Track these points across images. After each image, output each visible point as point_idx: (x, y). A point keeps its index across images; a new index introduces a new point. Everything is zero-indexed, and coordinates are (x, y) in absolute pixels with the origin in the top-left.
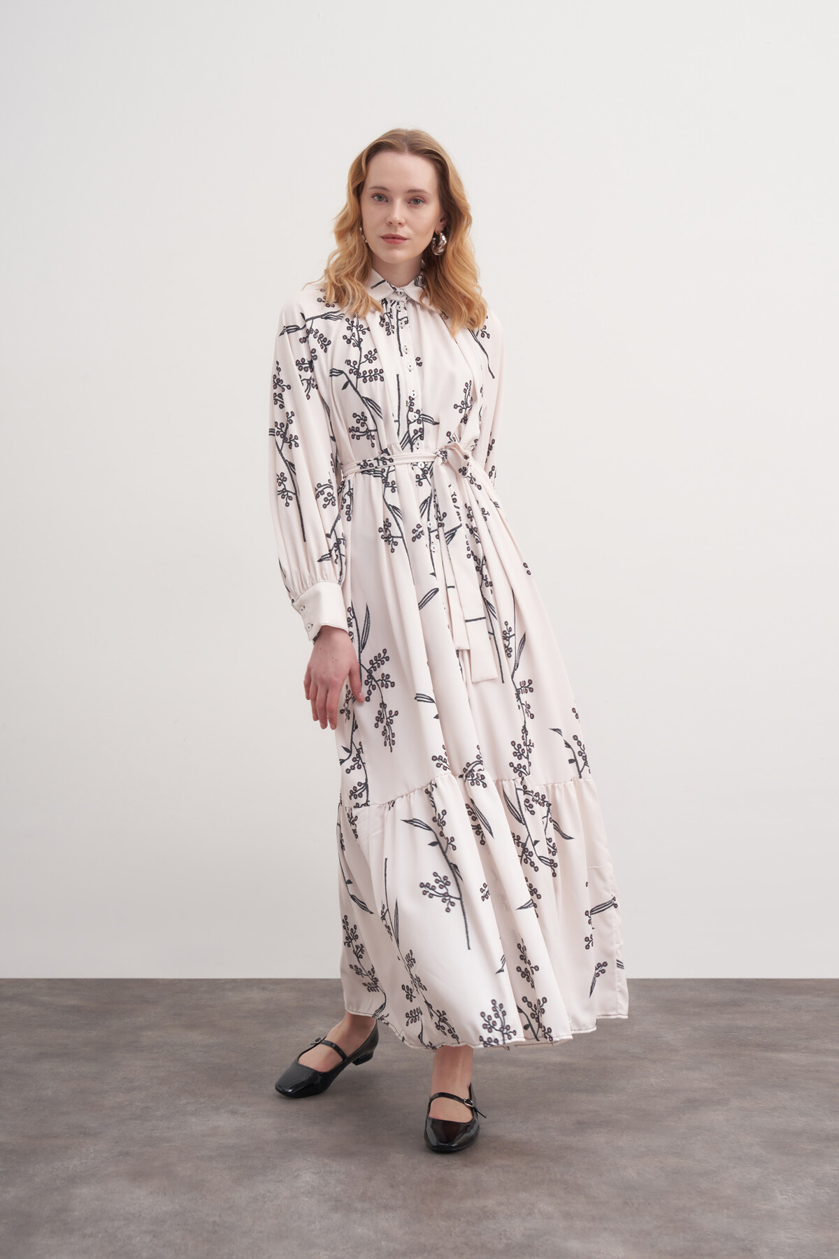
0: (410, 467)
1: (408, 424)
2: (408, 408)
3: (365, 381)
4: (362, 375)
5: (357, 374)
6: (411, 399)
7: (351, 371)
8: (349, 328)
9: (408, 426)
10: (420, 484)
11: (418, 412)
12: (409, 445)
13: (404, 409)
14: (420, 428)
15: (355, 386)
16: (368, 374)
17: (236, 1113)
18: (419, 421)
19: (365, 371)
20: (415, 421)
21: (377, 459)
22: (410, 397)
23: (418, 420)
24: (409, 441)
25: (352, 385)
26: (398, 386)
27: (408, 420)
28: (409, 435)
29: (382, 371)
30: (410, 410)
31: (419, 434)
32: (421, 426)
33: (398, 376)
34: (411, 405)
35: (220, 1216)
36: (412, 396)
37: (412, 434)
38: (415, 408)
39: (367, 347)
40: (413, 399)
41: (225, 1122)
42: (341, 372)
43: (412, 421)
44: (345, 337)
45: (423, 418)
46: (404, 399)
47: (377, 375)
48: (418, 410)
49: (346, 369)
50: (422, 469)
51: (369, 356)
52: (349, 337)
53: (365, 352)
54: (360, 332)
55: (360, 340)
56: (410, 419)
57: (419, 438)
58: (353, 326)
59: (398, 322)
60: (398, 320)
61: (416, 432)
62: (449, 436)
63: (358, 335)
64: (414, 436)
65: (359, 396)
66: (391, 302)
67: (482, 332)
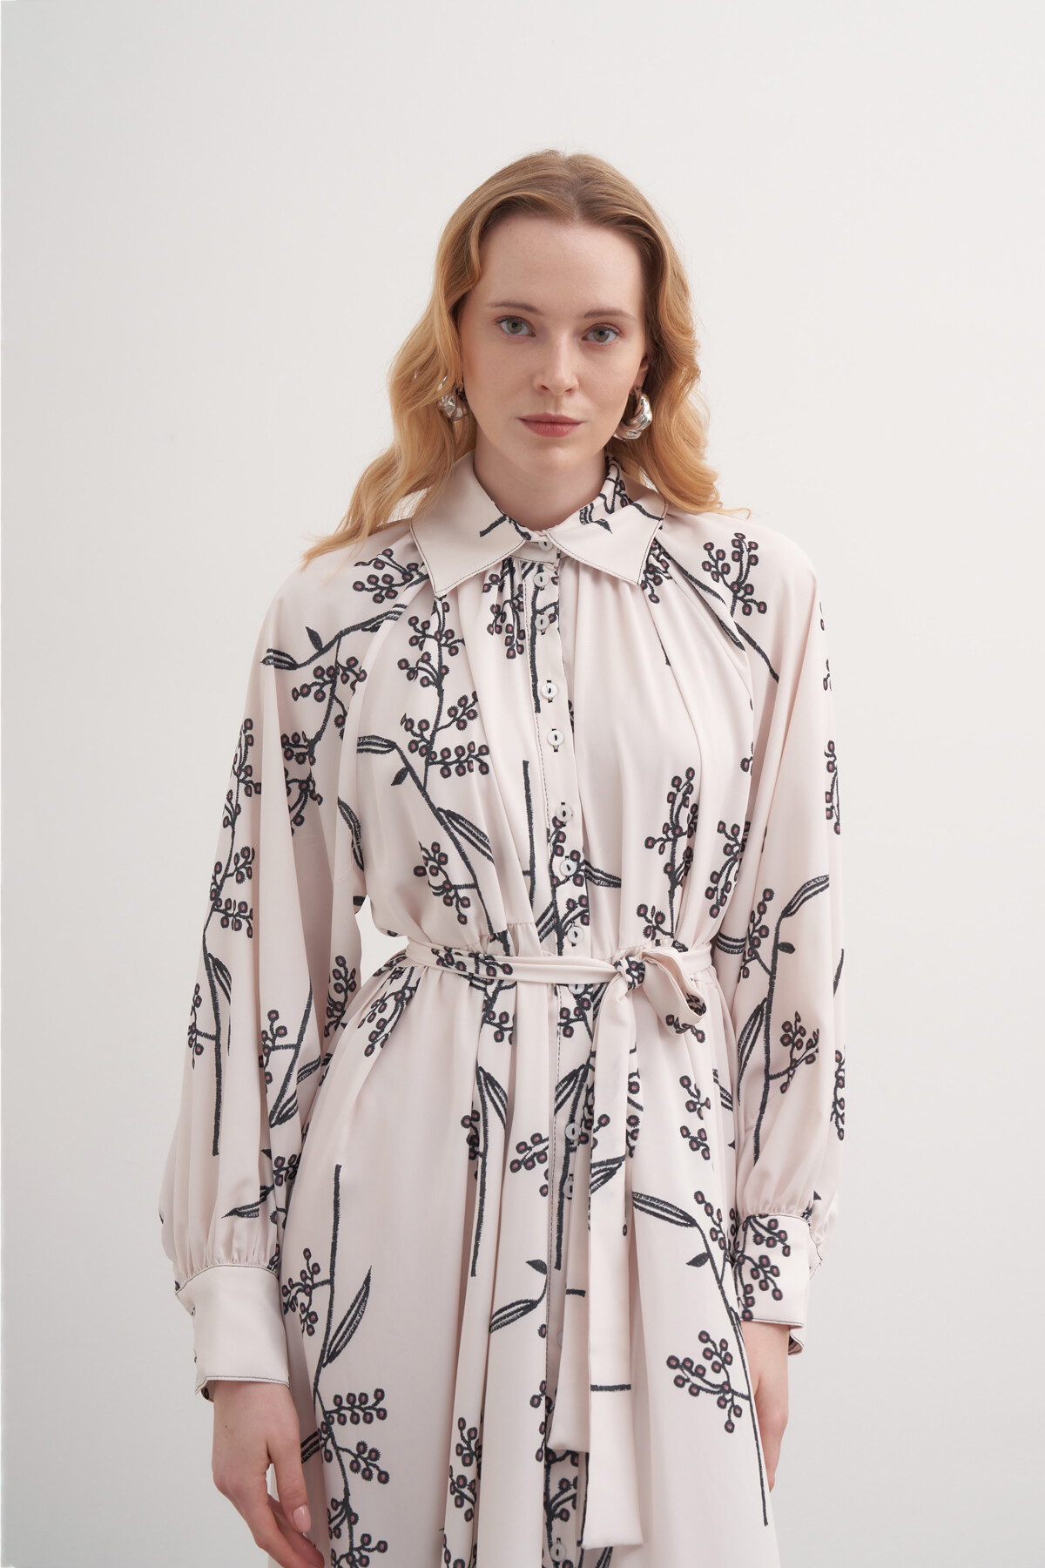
1: (554, 887)
2: (550, 848)
4: (439, 758)
5: (429, 753)
6: (558, 824)
7: (413, 747)
8: (414, 641)
9: (554, 892)
10: (569, 1032)
11: (574, 855)
12: (554, 935)
13: (543, 851)
14: (582, 897)
15: (422, 781)
16: (454, 757)
18: (577, 879)
19: (447, 750)
20: (568, 879)
23: (576, 875)
24: (554, 926)
25: (415, 778)
26: (528, 789)
27: (553, 877)
28: (556, 912)
29: (485, 750)
30: (557, 851)
31: (579, 909)
32: (582, 891)
33: (526, 764)
34: (557, 840)
36: (561, 818)
37: (562, 909)
38: (568, 847)
39: (454, 689)
40: (563, 825)
42: (392, 746)
43: (562, 879)
44: (403, 664)
45: (586, 874)
46: (542, 824)
47: (472, 759)
48: (574, 852)
49: (403, 739)
50: (574, 997)
51: (460, 710)
52: (412, 665)
53: (451, 700)
54: (445, 650)
55: (443, 671)
56: (557, 873)
57: (578, 921)
58: (425, 636)
59: (534, 618)
60: (535, 612)
61: (571, 905)
62: (644, 915)
63: (440, 657)
64: (566, 916)
65: (431, 805)
66: (523, 566)
67: (745, 602)
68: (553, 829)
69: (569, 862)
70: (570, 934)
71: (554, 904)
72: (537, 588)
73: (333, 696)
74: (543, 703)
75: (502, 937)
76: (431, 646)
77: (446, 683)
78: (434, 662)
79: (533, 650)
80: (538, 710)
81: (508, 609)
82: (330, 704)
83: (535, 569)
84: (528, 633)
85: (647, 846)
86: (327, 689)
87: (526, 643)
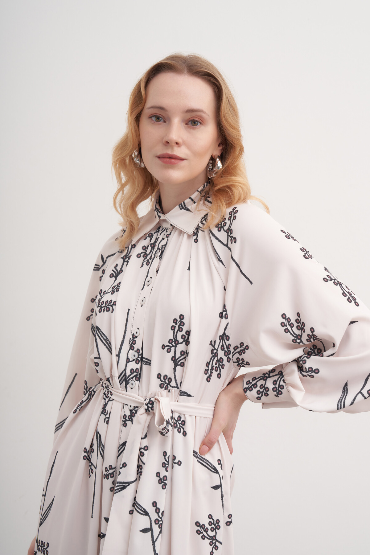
0: (121, 405)
1: (127, 362)
2: (129, 346)
3: (100, 311)
5: (99, 303)
6: (134, 337)
9: (126, 364)
10: (124, 425)
11: (138, 351)
12: (124, 383)
13: (126, 346)
14: (137, 369)
16: (104, 305)
18: (137, 361)
19: (104, 302)
20: (134, 360)
22: (133, 334)
23: (137, 359)
24: (125, 379)
26: (127, 321)
27: (128, 358)
28: (125, 373)
29: (115, 303)
30: (132, 348)
31: (135, 374)
32: (138, 366)
33: (129, 310)
34: (132, 343)
36: (136, 335)
37: (128, 373)
38: (136, 347)
40: (136, 337)
43: (131, 360)
45: (141, 359)
46: (129, 336)
47: (110, 306)
48: (138, 349)
50: (131, 410)
51: (116, 287)
54: (126, 263)
55: (121, 272)
56: (129, 357)
57: (134, 378)
59: (156, 251)
60: (158, 249)
61: (132, 371)
62: (159, 378)
63: (122, 266)
64: (130, 375)
67: (231, 237)
68: (132, 338)
69: (135, 353)
70: (130, 384)
71: (125, 370)
72: (163, 239)
74: (145, 286)
75: (108, 380)
78: (119, 268)
79: (151, 264)
80: (143, 288)
84: (153, 257)
85: (162, 348)
87: (151, 261)
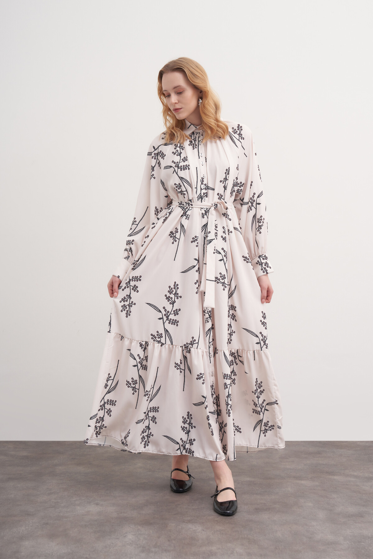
0: (200, 209)
1: (201, 190)
2: (201, 183)
3: (181, 170)
4: (180, 167)
5: (178, 167)
6: (203, 179)
7: (175, 166)
8: (175, 149)
9: (201, 191)
10: (203, 217)
11: (205, 185)
12: (200, 199)
13: (199, 183)
15: (177, 172)
16: (183, 167)
17: (98, 504)
19: (181, 166)
20: (204, 189)
21: (186, 203)
22: (202, 178)
25: (176, 172)
26: (197, 172)
28: (201, 195)
29: (189, 165)
31: (206, 194)
32: (206, 191)
33: (197, 168)
35: (89, 555)
38: (204, 183)
39: (183, 156)
41: (93, 509)
42: (171, 167)
44: (173, 153)
45: (207, 188)
46: (199, 179)
47: (187, 167)
50: (205, 211)
51: (184, 159)
52: (175, 152)
53: (182, 158)
54: (181, 149)
55: (181, 153)
56: (202, 188)
57: (205, 196)
58: (177, 147)
59: (198, 142)
60: (199, 141)
61: (204, 194)
62: (218, 195)
63: (180, 151)
64: (203, 196)
65: (179, 176)
66: (196, 133)
67: (241, 137)
68: (201, 180)
69: (204, 186)
70: (204, 199)
71: (201, 193)
72: (199, 137)
73: (157, 159)
74: (200, 157)
75: (191, 201)
76: (178, 149)
77: (181, 155)
78: (179, 151)
79: (198, 148)
80: (199, 158)
81: (193, 141)
82: (157, 160)
83: (198, 133)
84: (197, 145)
85: (220, 182)
86: (156, 157)
87: (197, 147)
